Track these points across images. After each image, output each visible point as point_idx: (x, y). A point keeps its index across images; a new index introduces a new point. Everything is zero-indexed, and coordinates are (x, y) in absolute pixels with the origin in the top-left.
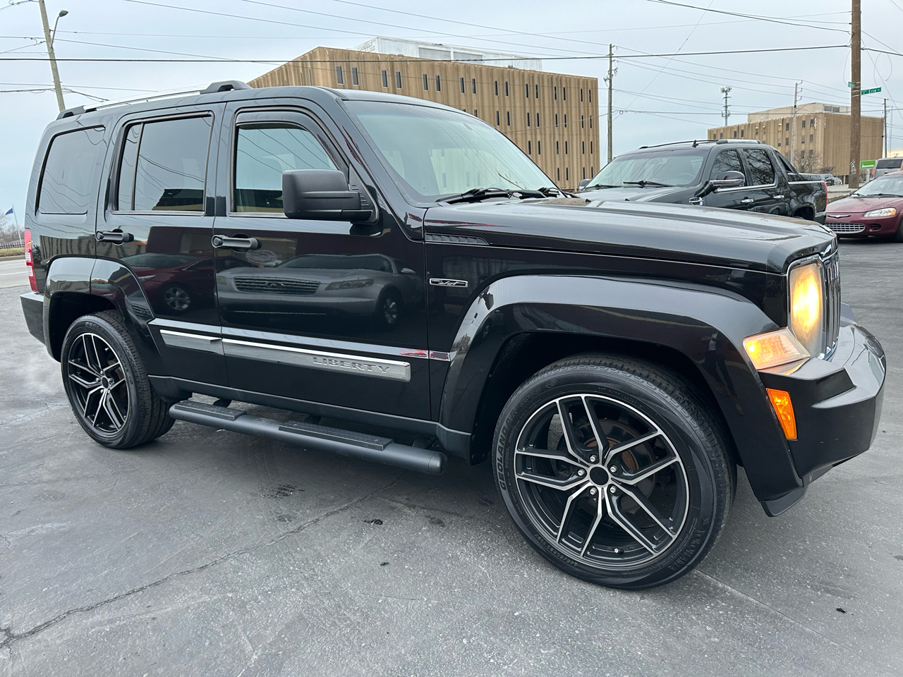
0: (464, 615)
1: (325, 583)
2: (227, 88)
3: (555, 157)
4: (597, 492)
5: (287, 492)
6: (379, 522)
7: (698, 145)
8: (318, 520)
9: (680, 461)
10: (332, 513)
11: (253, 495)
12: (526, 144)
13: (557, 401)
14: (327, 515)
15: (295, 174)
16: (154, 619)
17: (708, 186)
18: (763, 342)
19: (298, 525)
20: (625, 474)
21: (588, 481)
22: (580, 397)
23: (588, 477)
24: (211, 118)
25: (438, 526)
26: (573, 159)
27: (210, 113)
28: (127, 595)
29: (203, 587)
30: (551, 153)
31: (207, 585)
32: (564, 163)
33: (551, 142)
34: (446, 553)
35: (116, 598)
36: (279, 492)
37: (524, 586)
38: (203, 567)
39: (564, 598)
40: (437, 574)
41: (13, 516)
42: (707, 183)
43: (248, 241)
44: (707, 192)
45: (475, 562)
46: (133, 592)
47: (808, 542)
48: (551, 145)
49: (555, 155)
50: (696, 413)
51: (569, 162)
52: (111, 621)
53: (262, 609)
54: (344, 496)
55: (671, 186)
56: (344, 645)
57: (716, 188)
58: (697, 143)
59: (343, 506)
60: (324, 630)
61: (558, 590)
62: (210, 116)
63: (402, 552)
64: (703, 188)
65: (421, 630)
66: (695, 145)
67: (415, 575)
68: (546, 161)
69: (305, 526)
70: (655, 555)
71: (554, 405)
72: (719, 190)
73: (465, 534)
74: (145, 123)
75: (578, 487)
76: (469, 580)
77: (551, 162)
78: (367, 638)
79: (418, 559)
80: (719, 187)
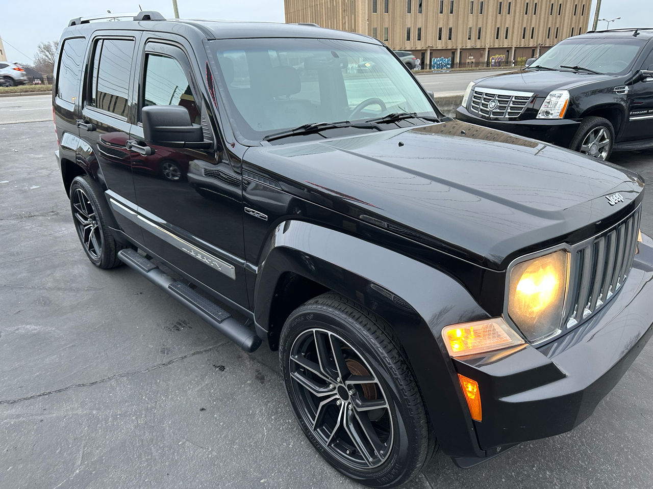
0: (226, 471)
1: (156, 417)
2: (147, 18)
3: (548, 18)
4: (341, 405)
5: (180, 327)
6: (222, 368)
7: (639, 34)
8: (185, 357)
9: (388, 408)
10: (198, 353)
11: (158, 325)
12: (524, 5)
13: (314, 330)
14: (194, 354)
15: (150, 111)
16: (42, 421)
17: (638, 75)
18: (467, 331)
19: (170, 359)
20: (357, 401)
21: (336, 394)
22: (327, 333)
23: (336, 391)
24: (134, 42)
25: (260, 381)
26: (564, 20)
27: (134, 39)
28: (39, 396)
29: (84, 400)
30: (545, 14)
31: (87, 399)
32: (555, 23)
33: (546, 4)
34: (249, 409)
35: (32, 397)
36: (175, 326)
37: (283, 455)
38: (93, 383)
39: (305, 475)
40: (232, 428)
41: (15, 314)
42: (638, 72)
43: (144, 149)
44: (636, 81)
45: (263, 423)
46: (44, 394)
47: (534, 469)
48: (546, 7)
49: (548, 15)
50: (406, 373)
51: (561, 23)
52: (18, 416)
53: (106, 430)
54: (215, 338)
55: (601, 74)
56: (135, 477)
57: (646, 77)
58: (638, 32)
59: (209, 348)
60: (131, 459)
61: (306, 466)
62: (133, 40)
63: (221, 401)
64: (632, 78)
65: (191, 478)
66: (636, 34)
67: (217, 425)
68: (540, 21)
69: (174, 361)
70: (371, 467)
71: (312, 333)
72: (648, 79)
73: (273, 394)
74: (104, 39)
75: (328, 397)
76: (249, 439)
77: (544, 22)
78: (152, 475)
79: (227, 410)
80: (649, 77)
